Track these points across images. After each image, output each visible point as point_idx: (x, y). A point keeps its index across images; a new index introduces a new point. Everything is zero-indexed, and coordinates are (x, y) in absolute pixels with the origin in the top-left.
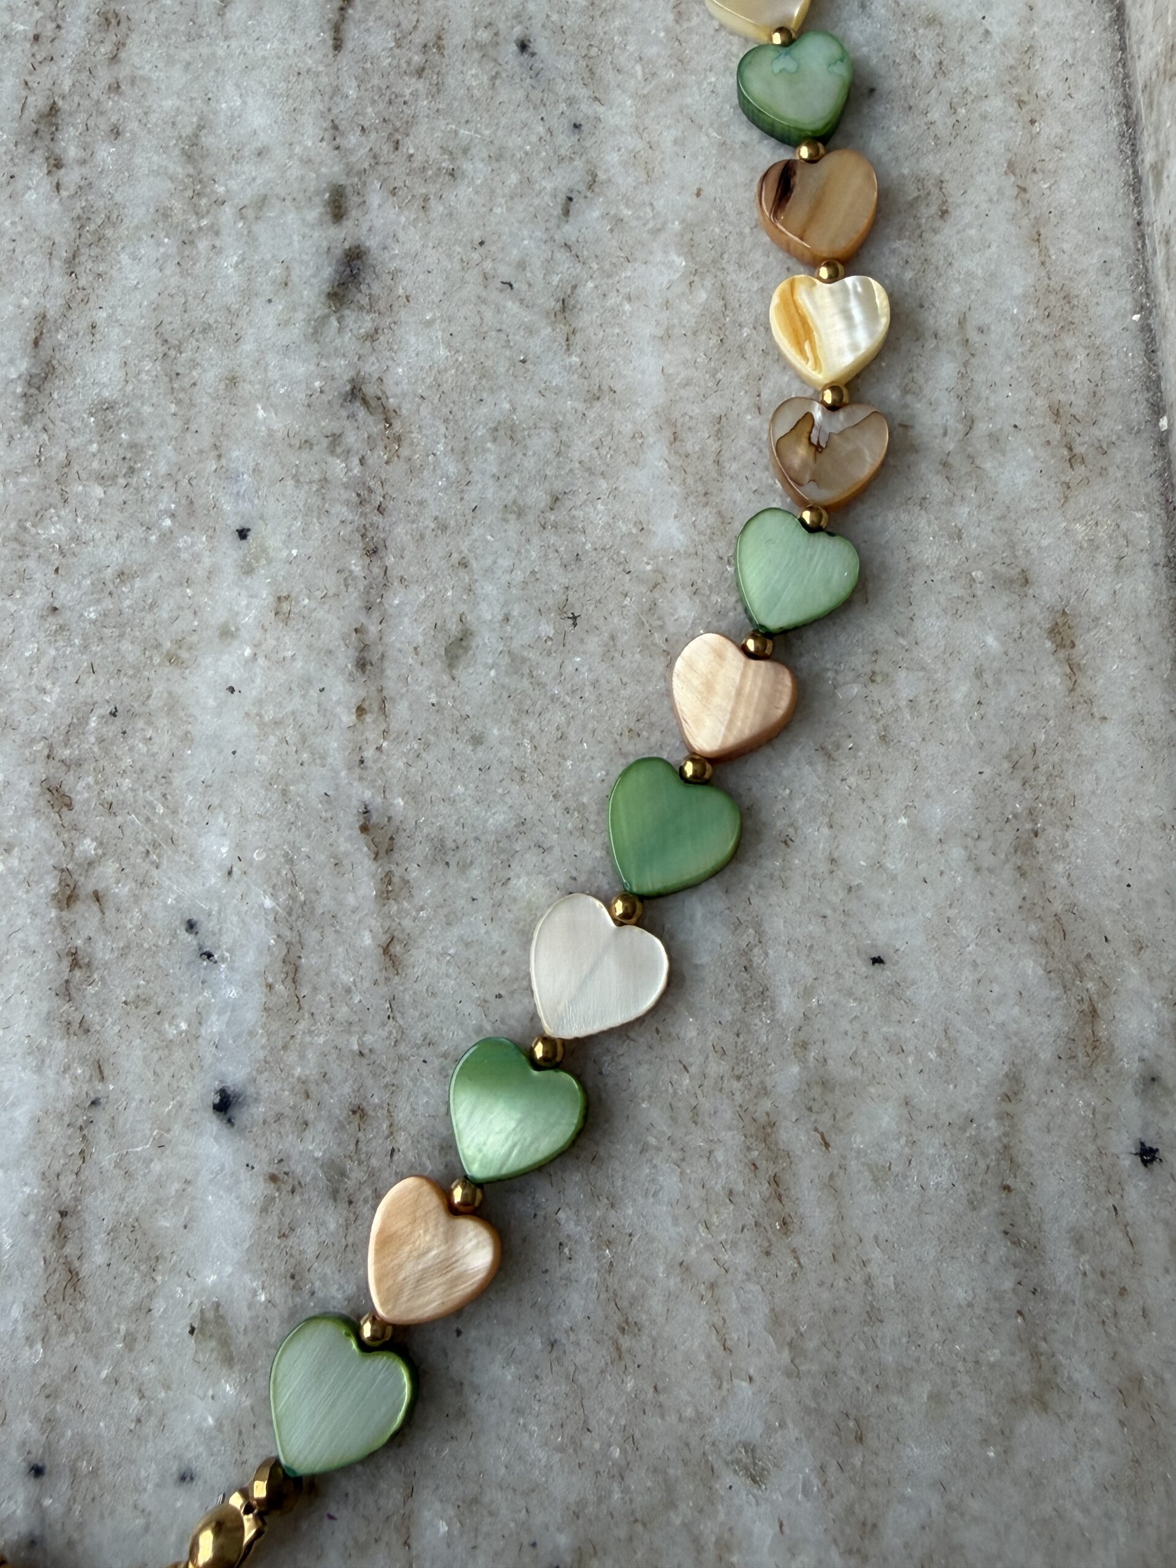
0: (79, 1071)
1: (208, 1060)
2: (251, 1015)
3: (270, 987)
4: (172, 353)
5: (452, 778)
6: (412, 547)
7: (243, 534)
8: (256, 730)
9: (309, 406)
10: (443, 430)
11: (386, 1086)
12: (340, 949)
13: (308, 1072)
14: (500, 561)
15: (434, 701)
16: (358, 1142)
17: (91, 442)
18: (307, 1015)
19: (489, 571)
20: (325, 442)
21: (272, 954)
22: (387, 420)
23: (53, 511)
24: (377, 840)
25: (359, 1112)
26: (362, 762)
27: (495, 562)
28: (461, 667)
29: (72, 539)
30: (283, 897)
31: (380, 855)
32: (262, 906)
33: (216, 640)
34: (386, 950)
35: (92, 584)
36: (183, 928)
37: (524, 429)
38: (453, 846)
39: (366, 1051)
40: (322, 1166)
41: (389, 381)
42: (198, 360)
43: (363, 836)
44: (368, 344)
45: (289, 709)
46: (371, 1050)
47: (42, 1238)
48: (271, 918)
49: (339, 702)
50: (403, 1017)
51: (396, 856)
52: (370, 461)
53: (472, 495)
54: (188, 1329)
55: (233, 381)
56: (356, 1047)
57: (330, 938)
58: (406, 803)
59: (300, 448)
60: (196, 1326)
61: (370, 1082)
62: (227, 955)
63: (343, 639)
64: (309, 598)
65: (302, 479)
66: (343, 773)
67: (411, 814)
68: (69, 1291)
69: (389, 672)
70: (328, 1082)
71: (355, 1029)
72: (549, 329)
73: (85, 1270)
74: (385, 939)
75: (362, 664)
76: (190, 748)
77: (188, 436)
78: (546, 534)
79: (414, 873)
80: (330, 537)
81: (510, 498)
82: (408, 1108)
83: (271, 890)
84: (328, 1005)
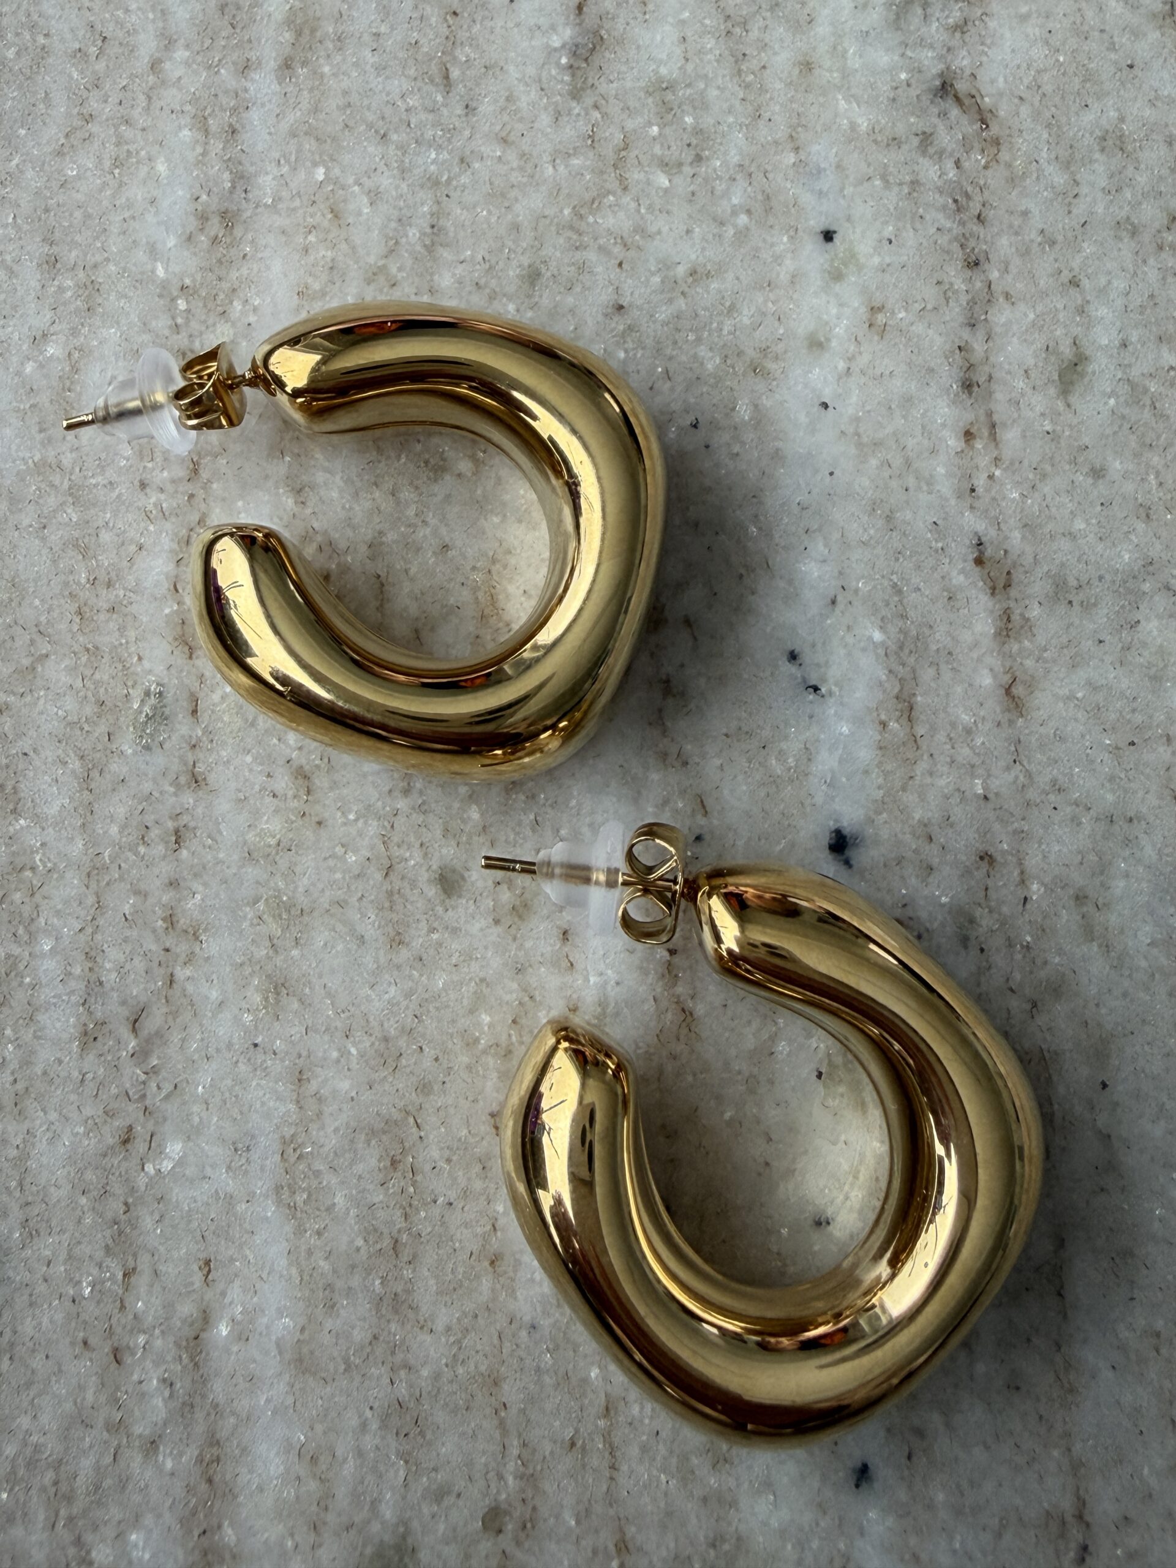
0: (680, 805)
1: (819, 799)
2: (865, 754)
3: (884, 725)
4: (738, 30)
5: (1072, 512)
6: (1016, 262)
7: (828, 236)
8: (853, 451)
9: (894, 100)
10: (1045, 136)
11: (1016, 832)
12: (959, 689)
13: (930, 814)
14: (1115, 283)
15: (1048, 428)
16: (987, 889)
17: (650, 124)
18: (925, 757)
19: (1103, 291)
20: (915, 141)
21: (884, 691)
22: (983, 121)
23: (611, 198)
24: (992, 574)
25: (987, 858)
26: (973, 490)
27: (1109, 282)
28: (1077, 394)
29: (635, 231)
30: (893, 630)
31: (997, 591)
32: (870, 638)
33: (804, 351)
34: (1008, 691)
35: (663, 282)
36: (785, 659)
37: (1135, 140)
38: (1075, 583)
39: (991, 796)
40: (950, 913)
41: (984, 77)
42: (767, 40)
43: (978, 569)
44: (958, 35)
45: (889, 430)
46: (997, 794)
47: (651, 976)
48: (881, 652)
49: (944, 425)
50: (1029, 763)
51: (1013, 592)
52: (966, 165)
53: (1080, 209)
54: (816, 1073)
55: (807, 66)
56: (980, 792)
57: (947, 675)
58: (1024, 538)
59: (888, 145)
60: (823, 1071)
61: (997, 826)
62: (835, 689)
63: (947, 358)
64: (906, 310)
65: (891, 179)
66: (953, 502)
67: (1029, 550)
68: (684, 1031)
69: (998, 396)
70: (952, 826)
71: (980, 771)
72: (1158, 34)
73: (700, 1009)
74: (1007, 679)
75: (968, 386)
76: (783, 467)
77: (761, 123)
78: (1164, 255)
79: (1035, 612)
80: (925, 244)
81: (1123, 214)
82: (1040, 856)
83: (880, 623)
84: (948, 747)
